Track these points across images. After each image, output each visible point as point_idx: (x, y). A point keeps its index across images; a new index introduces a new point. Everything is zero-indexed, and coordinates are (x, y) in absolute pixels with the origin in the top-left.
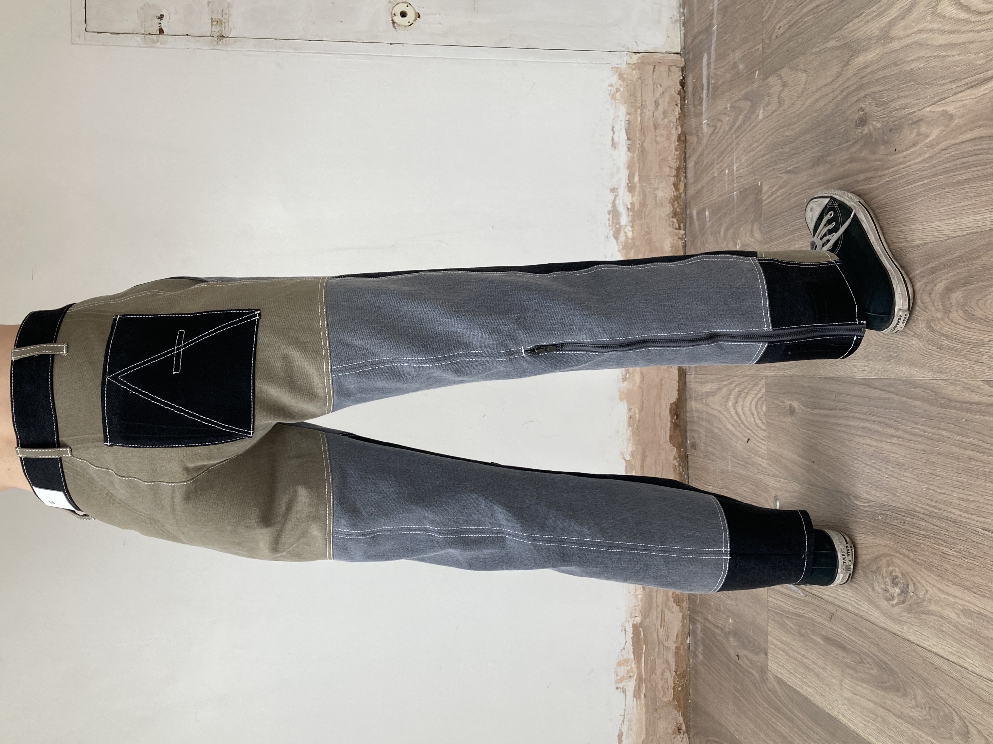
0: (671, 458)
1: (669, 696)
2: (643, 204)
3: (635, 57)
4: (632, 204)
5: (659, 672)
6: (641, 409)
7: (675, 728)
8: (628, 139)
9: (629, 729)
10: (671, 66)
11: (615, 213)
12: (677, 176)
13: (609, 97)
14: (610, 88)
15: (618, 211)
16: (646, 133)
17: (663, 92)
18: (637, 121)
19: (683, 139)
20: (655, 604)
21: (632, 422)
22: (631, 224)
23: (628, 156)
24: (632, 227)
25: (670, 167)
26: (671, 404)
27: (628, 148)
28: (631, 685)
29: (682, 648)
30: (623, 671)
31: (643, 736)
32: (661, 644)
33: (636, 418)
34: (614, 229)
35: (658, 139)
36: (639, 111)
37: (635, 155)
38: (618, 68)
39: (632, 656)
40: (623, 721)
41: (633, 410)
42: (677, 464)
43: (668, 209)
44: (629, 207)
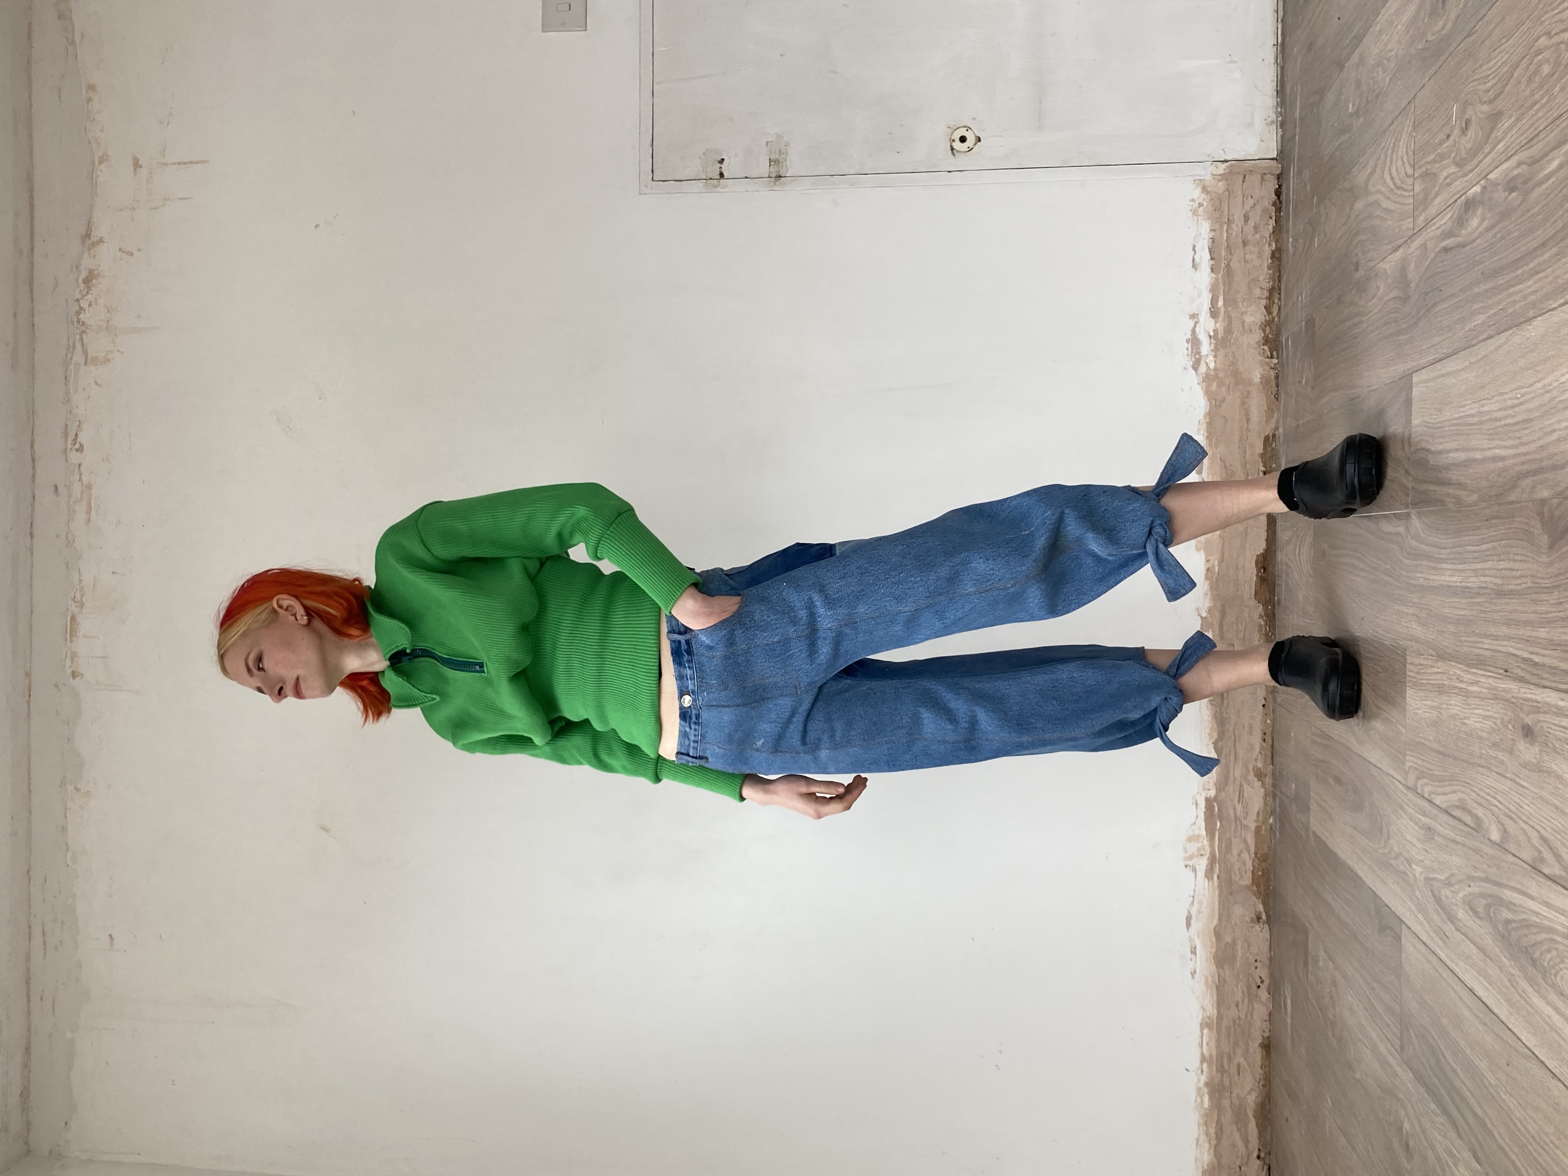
0: (1256, 616)
1: (1247, 880)
2: (1228, 331)
3: (1223, 166)
4: (1215, 331)
5: (1235, 852)
6: (1221, 561)
7: (1254, 916)
8: (1212, 259)
9: (1199, 912)
10: (1265, 174)
11: (1194, 341)
12: (1270, 298)
13: (1190, 214)
14: (1191, 203)
15: (1199, 340)
16: (1233, 251)
17: (1255, 204)
18: (1223, 238)
19: (1277, 256)
20: (1232, 777)
21: (1210, 575)
22: (1213, 353)
23: (1211, 278)
24: (1215, 356)
25: (1261, 288)
26: (1258, 556)
27: (1212, 269)
28: (1202, 864)
29: (1263, 829)
30: (1193, 847)
31: (1216, 921)
32: (1238, 821)
33: (1214, 569)
34: (1193, 359)
35: (1247, 257)
36: (1225, 228)
37: (1220, 276)
38: (1201, 180)
39: (1204, 832)
40: (1193, 903)
41: (1211, 562)
42: (1263, 623)
43: (1258, 335)
44: (1212, 334)
